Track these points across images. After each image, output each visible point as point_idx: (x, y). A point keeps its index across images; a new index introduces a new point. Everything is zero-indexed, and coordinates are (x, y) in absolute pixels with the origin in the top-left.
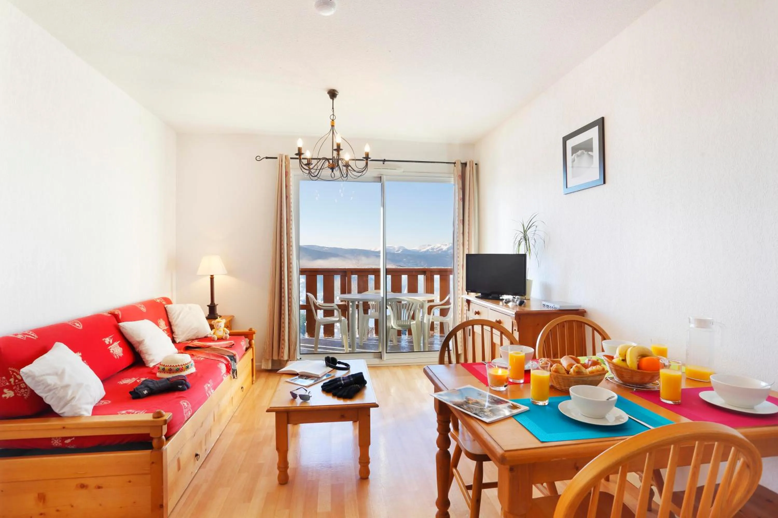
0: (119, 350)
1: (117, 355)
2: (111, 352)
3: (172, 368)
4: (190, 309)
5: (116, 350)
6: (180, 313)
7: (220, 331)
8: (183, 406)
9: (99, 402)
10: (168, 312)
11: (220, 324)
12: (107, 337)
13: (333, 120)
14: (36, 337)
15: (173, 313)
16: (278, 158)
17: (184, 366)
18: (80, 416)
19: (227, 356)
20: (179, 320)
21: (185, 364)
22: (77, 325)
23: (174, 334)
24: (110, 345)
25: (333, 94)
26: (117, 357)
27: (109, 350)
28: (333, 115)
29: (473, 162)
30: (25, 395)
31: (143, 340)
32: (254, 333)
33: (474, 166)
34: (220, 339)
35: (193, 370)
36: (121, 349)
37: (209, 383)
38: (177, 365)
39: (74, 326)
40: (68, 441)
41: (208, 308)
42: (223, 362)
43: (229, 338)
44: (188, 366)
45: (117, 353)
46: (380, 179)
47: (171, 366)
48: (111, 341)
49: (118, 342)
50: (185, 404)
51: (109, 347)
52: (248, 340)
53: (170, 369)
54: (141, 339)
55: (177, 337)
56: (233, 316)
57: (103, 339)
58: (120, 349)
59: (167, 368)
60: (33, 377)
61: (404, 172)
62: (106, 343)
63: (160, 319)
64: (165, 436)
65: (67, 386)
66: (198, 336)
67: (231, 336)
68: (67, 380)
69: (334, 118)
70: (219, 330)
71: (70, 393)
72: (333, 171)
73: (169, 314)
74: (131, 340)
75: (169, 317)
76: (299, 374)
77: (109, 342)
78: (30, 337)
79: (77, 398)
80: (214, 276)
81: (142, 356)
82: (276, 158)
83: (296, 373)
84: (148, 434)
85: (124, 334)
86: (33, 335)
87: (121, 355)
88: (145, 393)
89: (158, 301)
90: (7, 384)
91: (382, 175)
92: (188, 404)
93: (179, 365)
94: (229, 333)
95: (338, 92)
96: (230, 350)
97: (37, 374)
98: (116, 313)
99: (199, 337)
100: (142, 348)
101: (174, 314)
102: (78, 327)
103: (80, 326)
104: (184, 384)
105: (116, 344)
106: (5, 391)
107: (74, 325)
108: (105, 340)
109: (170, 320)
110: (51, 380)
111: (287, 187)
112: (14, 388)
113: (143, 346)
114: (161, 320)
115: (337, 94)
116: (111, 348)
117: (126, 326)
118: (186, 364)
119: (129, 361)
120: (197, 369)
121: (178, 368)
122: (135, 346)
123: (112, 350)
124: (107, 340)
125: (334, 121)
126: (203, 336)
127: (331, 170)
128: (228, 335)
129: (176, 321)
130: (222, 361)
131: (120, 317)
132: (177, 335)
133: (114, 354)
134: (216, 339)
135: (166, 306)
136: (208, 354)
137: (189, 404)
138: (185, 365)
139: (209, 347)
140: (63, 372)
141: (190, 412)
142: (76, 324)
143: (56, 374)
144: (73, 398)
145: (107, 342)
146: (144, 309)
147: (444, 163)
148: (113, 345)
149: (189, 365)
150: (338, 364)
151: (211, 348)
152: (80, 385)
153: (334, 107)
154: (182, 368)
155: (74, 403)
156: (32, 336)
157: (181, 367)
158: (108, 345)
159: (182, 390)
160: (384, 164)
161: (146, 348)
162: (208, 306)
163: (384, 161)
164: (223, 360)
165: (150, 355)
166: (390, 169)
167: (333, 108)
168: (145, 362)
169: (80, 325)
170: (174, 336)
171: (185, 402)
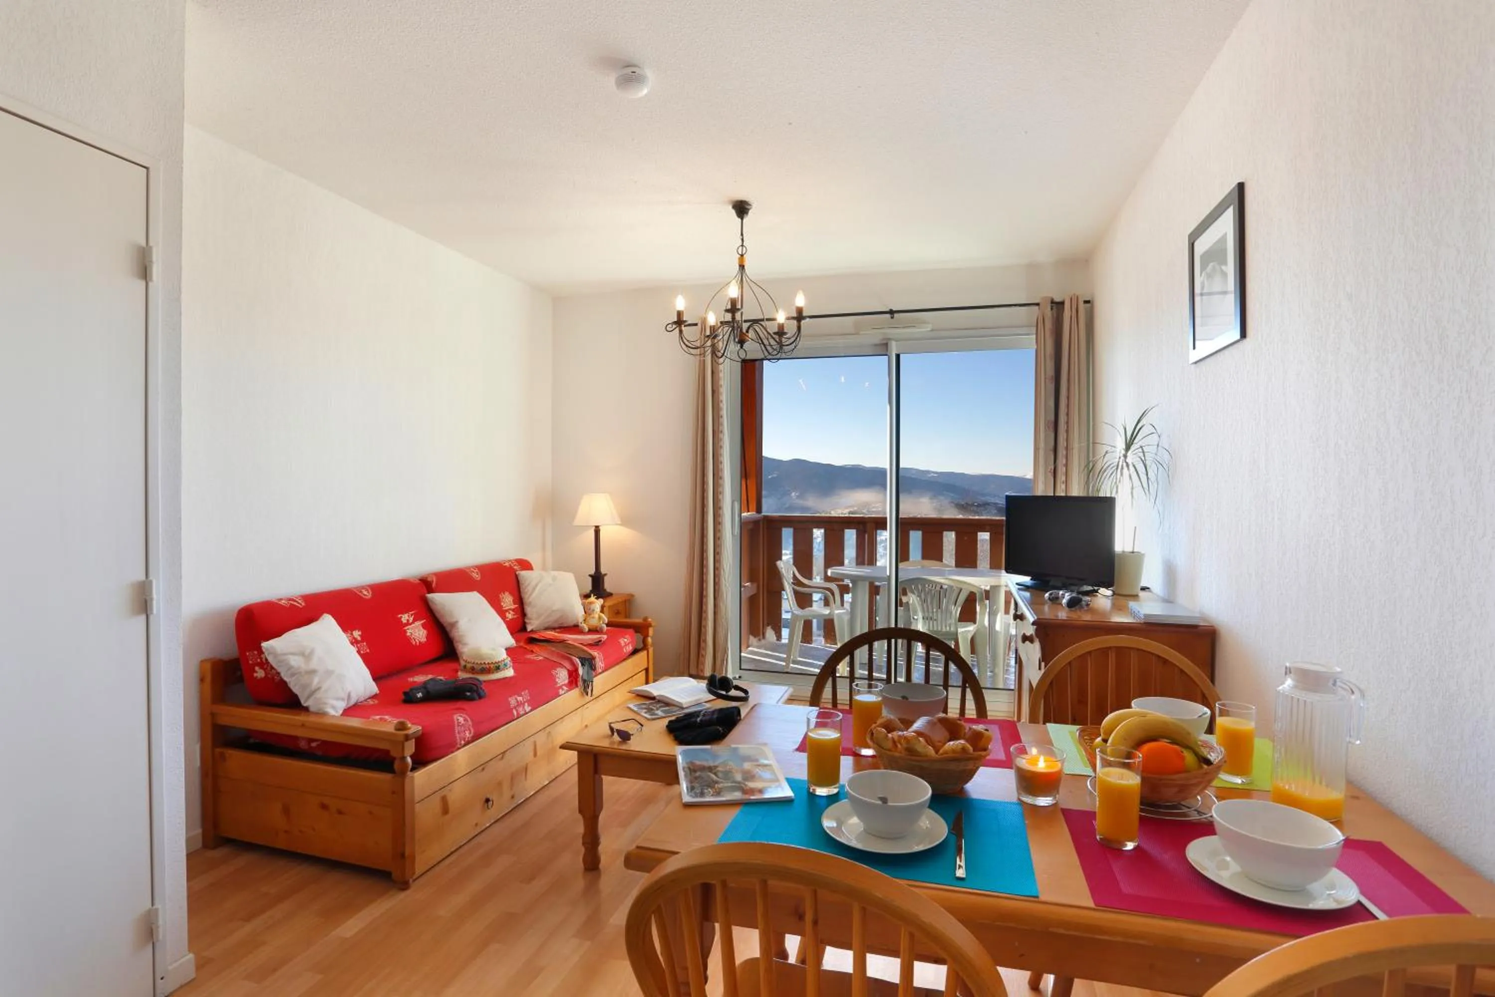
0: (421, 633)
1: (417, 640)
2: (408, 634)
3: (475, 666)
4: (554, 579)
5: (416, 633)
6: (536, 585)
7: (593, 618)
8: (456, 722)
9: (366, 700)
10: (520, 582)
11: (592, 606)
12: (406, 613)
13: (742, 255)
14: (303, 604)
15: (526, 584)
16: (699, 325)
17: (492, 666)
18: (324, 714)
19: (579, 658)
20: (534, 595)
21: (494, 662)
22: (365, 593)
23: (526, 617)
24: (408, 624)
25: (741, 209)
26: (416, 643)
27: (405, 632)
28: (742, 246)
29: (1077, 297)
30: (276, 677)
31: (457, 622)
32: (650, 625)
33: (1082, 306)
34: (593, 631)
35: (510, 673)
36: (425, 632)
37: (521, 696)
38: (483, 662)
39: (360, 594)
40: (314, 745)
41: (590, 579)
42: (566, 667)
43: (607, 630)
44: (499, 666)
45: (416, 638)
46: (882, 348)
47: (474, 663)
48: (411, 619)
49: (422, 622)
50: (461, 719)
51: (406, 628)
52: (642, 637)
53: (473, 667)
54: (454, 620)
55: (530, 623)
56: (632, 596)
57: (399, 616)
58: (423, 632)
59: (469, 666)
60: (275, 655)
61: (932, 330)
62: (402, 622)
63: (504, 594)
64: (411, 757)
65: (313, 672)
66: (562, 624)
67: (609, 628)
68: (313, 665)
69: (744, 252)
70: (592, 616)
71: (316, 680)
72: (742, 347)
73: (521, 585)
74: (441, 620)
75: (521, 590)
76: (657, 698)
77: (408, 620)
78: (295, 603)
79: (323, 689)
80: (601, 528)
81: (456, 645)
82: (696, 325)
83: (652, 696)
84: (387, 752)
85: (434, 611)
86: (300, 601)
87: (424, 640)
88: (419, 696)
89: (507, 564)
90: (259, 660)
91: (890, 339)
92: (465, 720)
93: (484, 663)
94: (606, 621)
95: (750, 205)
96: (590, 649)
97: (279, 651)
98: (429, 579)
99: (565, 625)
100: (455, 634)
101: (529, 584)
102: (365, 595)
103: (367, 595)
104: (474, 691)
105: (418, 623)
106: (257, 668)
107: (361, 592)
108: (401, 617)
109: (523, 595)
110: (295, 661)
111: (714, 375)
112: (265, 666)
113: (456, 631)
114: (507, 594)
115: (748, 210)
116: (408, 629)
117: (439, 599)
118: (496, 663)
119: (436, 650)
120: (515, 672)
121: (483, 667)
122: (448, 629)
123: (410, 633)
124: (405, 618)
125: (745, 256)
126: (572, 624)
127: (739, 345)
128: (605, 626)
129: (529, 598)
130: (564, 665)
131: (434, 585)
132: (530, 619)
133: (412, 638)
134: (587, 630)
135: (517, 573)
136: (552, 653)
137: (469, 719)
138: (494, 664)
139: (563, 641)
140: (312, 652)
141: (470, 733)
142: (363, 591)
143: (302, 654)
144: (319, 689)
145: (404, 620)
146: (476, 576)
147: (1015, 305)
148: (413, 625)
149: (500, 664)
150: (734, 689)
151: (566, 643)
152: (329, 673)
153: (744, 233)
154: (490, 667)
155: (318, 695)
156: (298, 603)
157: (488, 666)
158: (405, 624)
159: (471, 699)
160: (892, 318)
161: (460, 633)
162: (590, 576)
163: (892, 312)
164: (567, 665)
165: (465, 644)
166: (904, 328)
167: (742, 234)
168: (459, 655)
169: (368, 592)
170: (526, 621)
171: (461, 716)
